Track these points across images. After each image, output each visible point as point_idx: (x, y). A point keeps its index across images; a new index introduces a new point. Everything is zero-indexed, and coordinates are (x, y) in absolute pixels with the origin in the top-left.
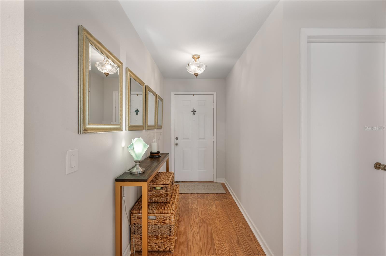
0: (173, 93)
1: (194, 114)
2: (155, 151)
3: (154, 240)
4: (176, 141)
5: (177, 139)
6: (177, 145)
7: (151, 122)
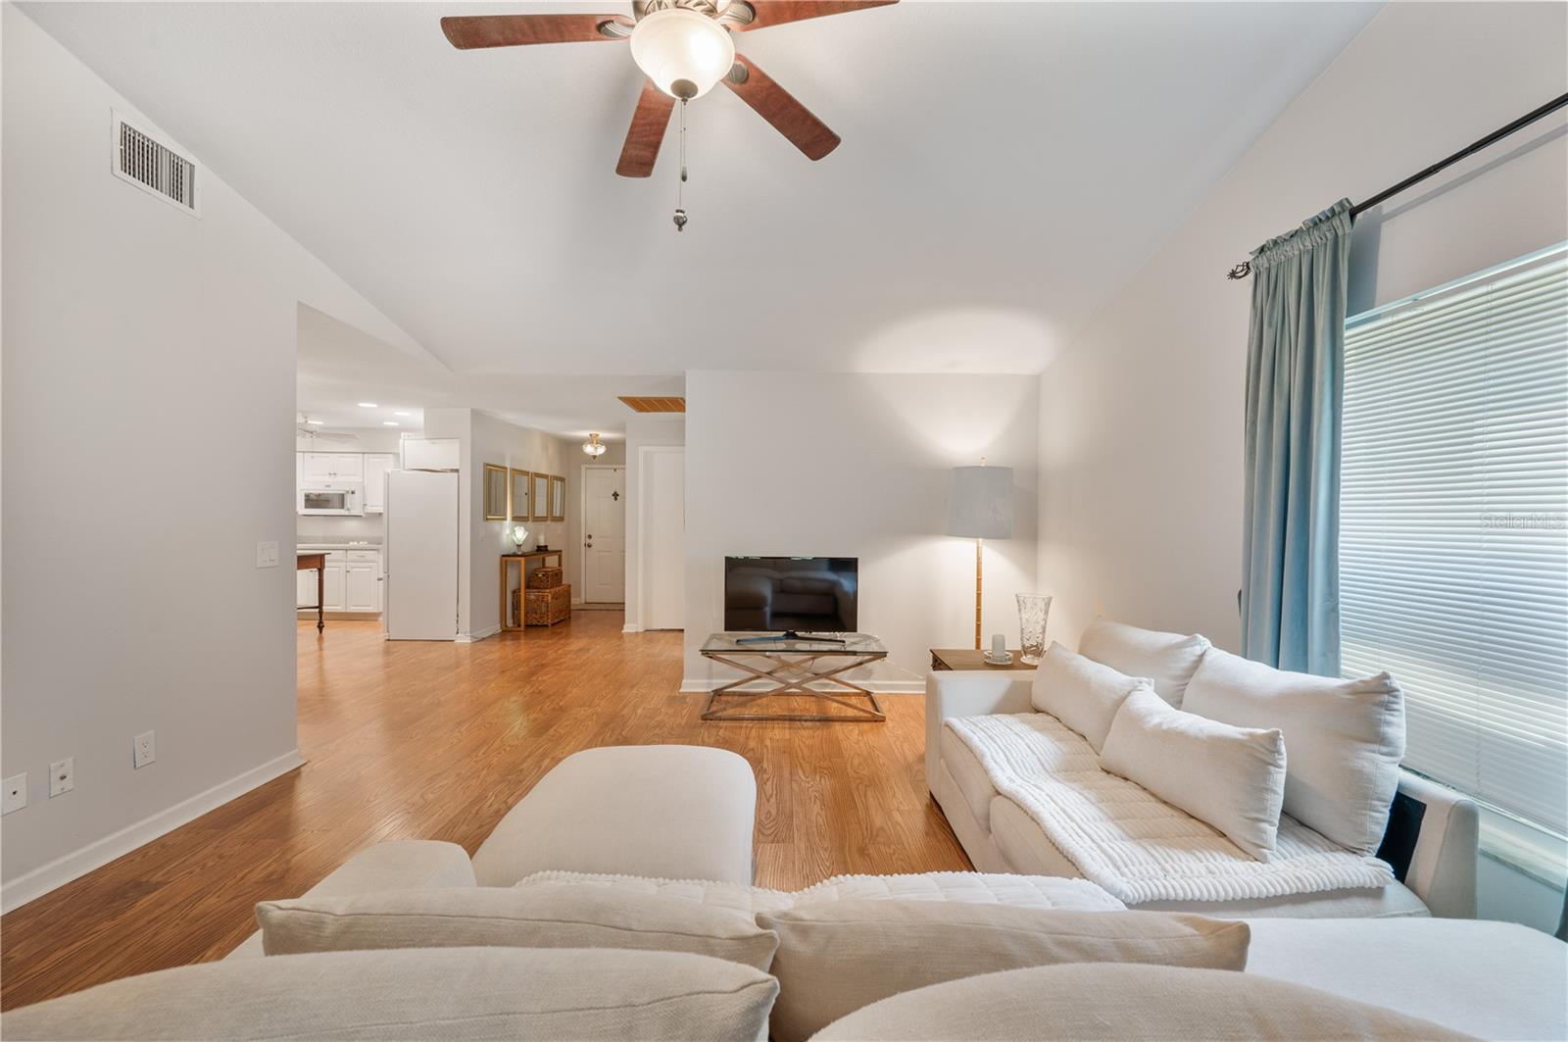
0: (583, 467)
1: (616, 499)
2: (542, 543)
3: (534, 615)
4: (589, 541)
5: (590, 537)
6: (590, 546)
7: (541, 510)
